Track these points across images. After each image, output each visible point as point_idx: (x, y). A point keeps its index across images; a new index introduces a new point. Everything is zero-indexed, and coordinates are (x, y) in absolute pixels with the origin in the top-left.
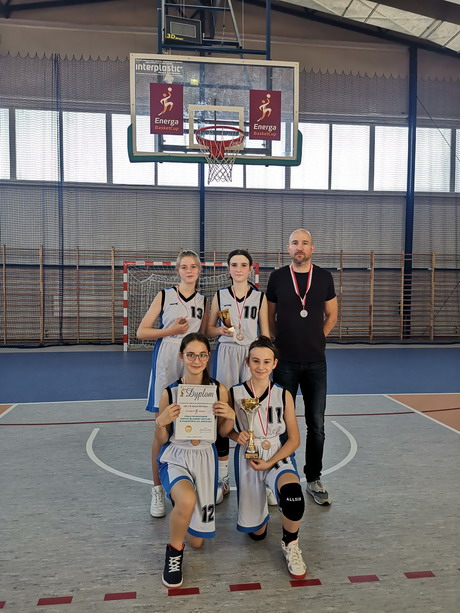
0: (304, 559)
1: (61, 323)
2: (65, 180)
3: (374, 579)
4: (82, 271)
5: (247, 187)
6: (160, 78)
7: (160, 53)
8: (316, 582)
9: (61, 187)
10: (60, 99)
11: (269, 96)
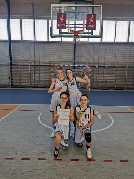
0: (92, 154)
1: (35, 81)
2: (36, 40)
3: (110, 161)
4: (41, 67)
5: (89, 41)
6: (60, 12)
7: (60, 4)
8: (94, 160)
9: (35, 42)
10: (34, 16)
11: (92, 16)
